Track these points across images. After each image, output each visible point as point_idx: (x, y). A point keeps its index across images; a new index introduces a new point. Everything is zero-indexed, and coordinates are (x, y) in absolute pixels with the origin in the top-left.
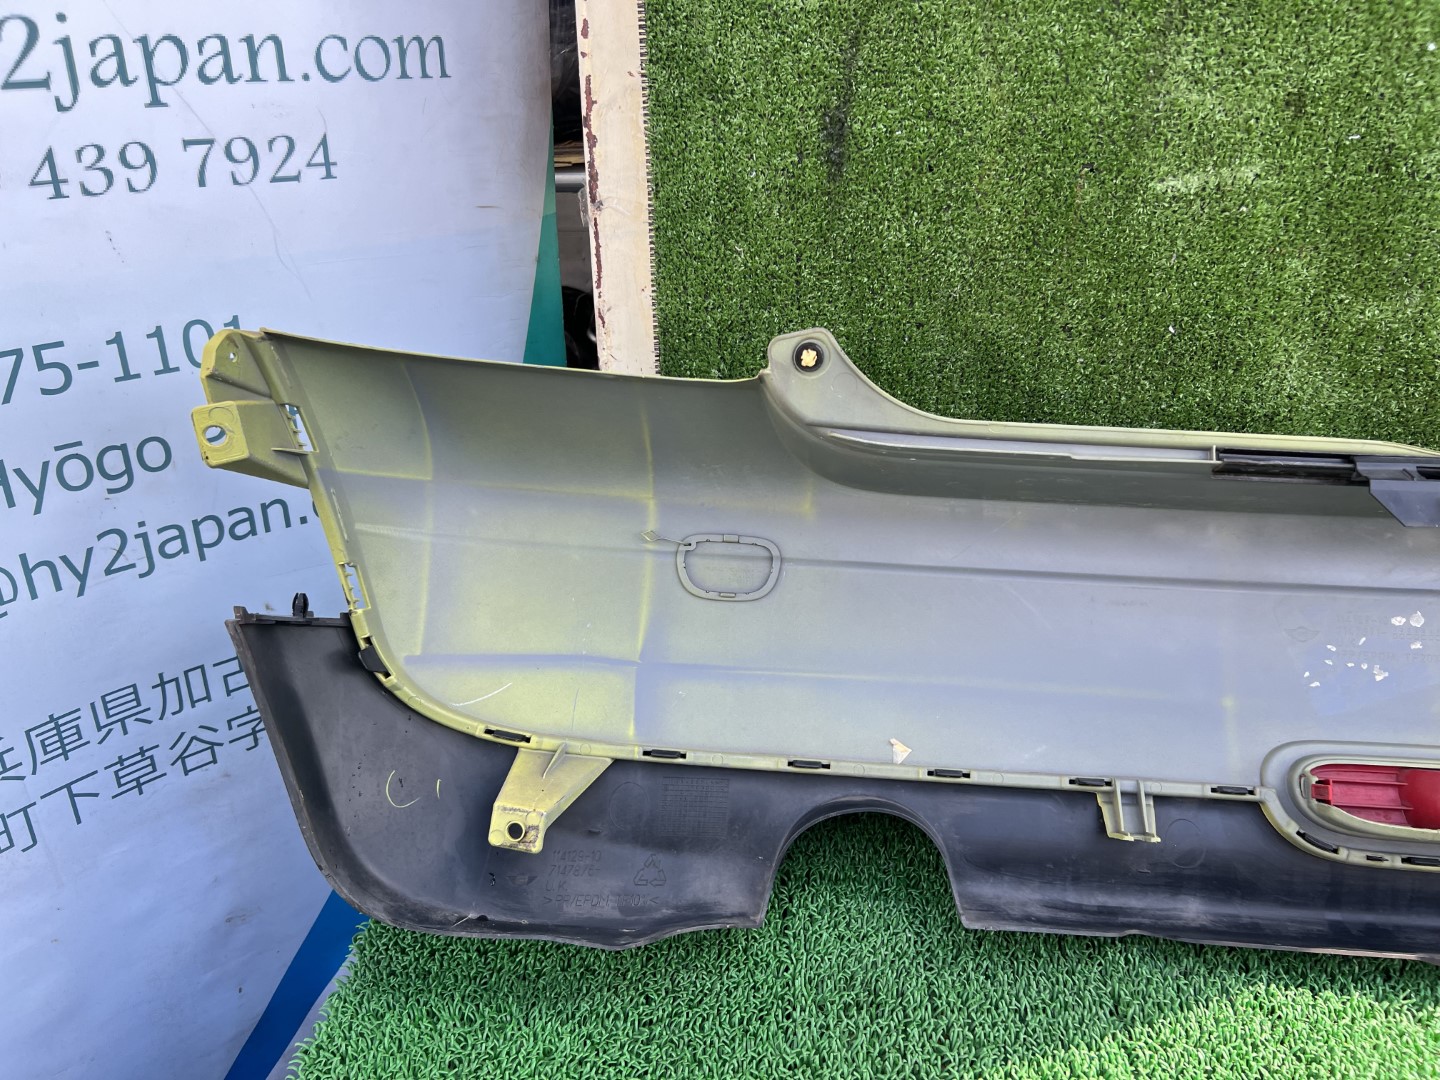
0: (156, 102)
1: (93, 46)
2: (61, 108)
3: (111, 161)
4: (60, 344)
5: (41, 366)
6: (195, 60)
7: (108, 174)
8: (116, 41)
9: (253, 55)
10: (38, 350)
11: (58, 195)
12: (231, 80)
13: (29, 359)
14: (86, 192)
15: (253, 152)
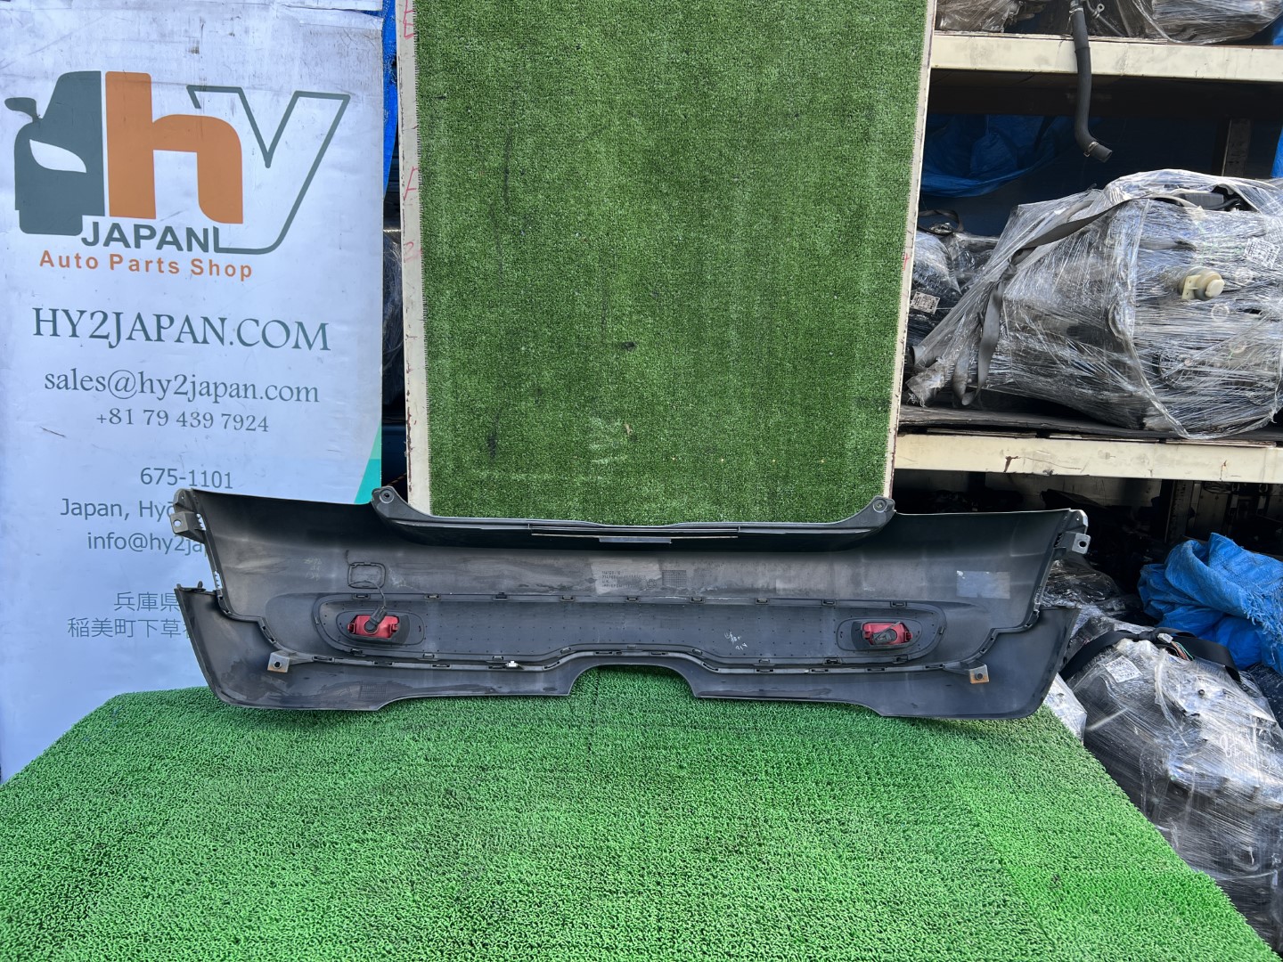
0: (216, 402)
1: (201, 384)
2: (189, 401)
3: (200, 418)
4: (175, 470)
5: (169, 476)
6: (229, 390)
7: (199, 421)
8: (208, 383)
9: (246, 390)
10: (169, 470)
11: (184, 425)
12: (239, 397)
13: (166, 472)
14: (192, 426)
15: (242, 420)
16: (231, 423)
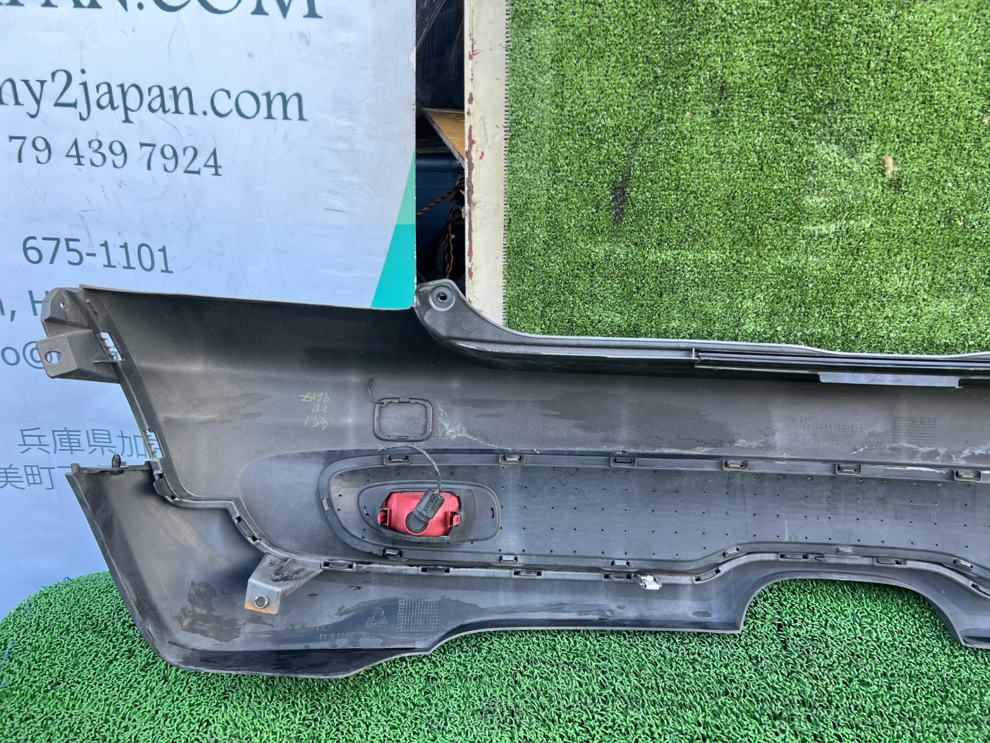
0: (127, 120)
1: (98, 87)
2: (82, 119)
3: (105, 149)
4: (78, 240)
5: (69, 250)
6: (147, 98)
7: (104, 156)
8: (108, 85)
9: (176, 98)
10: (67, 241)
11: (80, 163)
12: (166, 111)
13: (62, 244)
14: (93, 164)
15: (175, 154)
16: (157, 160)
